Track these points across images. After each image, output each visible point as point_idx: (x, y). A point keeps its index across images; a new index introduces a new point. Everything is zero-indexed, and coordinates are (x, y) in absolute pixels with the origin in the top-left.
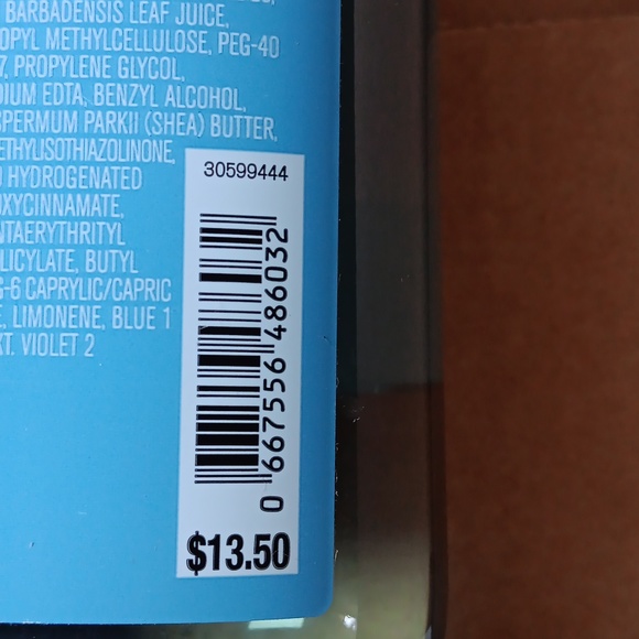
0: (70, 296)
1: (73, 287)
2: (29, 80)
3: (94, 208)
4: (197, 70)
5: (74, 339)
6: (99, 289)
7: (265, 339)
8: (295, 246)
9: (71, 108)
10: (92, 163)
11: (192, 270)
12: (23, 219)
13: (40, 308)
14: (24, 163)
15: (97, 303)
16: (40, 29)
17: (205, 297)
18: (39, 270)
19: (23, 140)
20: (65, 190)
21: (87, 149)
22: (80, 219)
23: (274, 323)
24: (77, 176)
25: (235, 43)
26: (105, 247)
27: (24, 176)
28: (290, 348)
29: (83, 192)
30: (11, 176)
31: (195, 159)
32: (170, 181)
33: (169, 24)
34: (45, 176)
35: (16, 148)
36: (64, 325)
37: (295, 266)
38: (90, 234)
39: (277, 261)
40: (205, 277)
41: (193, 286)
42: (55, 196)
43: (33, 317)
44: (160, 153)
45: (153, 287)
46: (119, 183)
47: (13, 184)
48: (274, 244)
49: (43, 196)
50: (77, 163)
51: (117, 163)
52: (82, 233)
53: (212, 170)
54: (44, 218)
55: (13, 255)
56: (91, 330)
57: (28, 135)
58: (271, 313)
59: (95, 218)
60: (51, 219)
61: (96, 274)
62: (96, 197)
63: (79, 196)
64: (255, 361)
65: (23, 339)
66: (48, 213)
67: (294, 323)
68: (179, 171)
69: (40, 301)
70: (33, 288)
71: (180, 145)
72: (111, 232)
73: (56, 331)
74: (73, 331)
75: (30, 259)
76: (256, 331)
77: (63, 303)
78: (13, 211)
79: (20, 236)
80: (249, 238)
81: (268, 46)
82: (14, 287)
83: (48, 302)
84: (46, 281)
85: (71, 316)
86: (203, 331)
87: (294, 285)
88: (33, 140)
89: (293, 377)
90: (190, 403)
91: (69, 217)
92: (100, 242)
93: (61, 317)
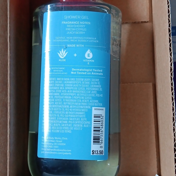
1: (80, 122)
2: (75, 99)
4: (94, 98)
5: (80, 128)
6: (83, 122)
7: (101, 128)
8: (104, 118)
9: (80, 102)
10: (82, 108)
11: (93, 121)
14: (75, 108)
15: (82, 124)
16: (77, 93)
17: (94, 123)
20: (79, 111)
21: (82, 107)
23: (102, 126)
25: (98, 95)
26: (83, 118)
27: (75, 110)
28: (103, 129)
29: (81, 112)
31: (93, 108)
32: (90, 111)
33: (91, 93)
34: (77, 110)
37: (104, 120)
39: (102, 120)
40: (94, 121)
41: (93, 122)
43: (75, 125)
44: (89, 107)
45: (89, 122)
46: (85, 111)
47: (73, 111)
48: (102, 118)
49: (77, 112)
50: (81, 108)
51: (85, 108)
52: (81, 116)
53: (95, 109)
55: (73, 118)
57: (75, 105)
58: (101, 125)
59: (82, 115)
60: (77, 115)
64: (99, 131)
65: (74, 128)
67: (104, 127)
68: (91, 109)
70: (75, 122)
71: (92, 107)
72: (84, 116)
73: (78, 127)
75: (75, 119)
76: (100, 127)
77: (79, 124)
78: (73, 114)
79: (74, 116)
80: (99, 117)
81: (101, 95)
82: (73, 122)
84: (77, 121)
86: (94, 127)
87: (104, 122)
89: (104, 133)
90: (92, 135)
91: (79, 114)
93: (78, 125)
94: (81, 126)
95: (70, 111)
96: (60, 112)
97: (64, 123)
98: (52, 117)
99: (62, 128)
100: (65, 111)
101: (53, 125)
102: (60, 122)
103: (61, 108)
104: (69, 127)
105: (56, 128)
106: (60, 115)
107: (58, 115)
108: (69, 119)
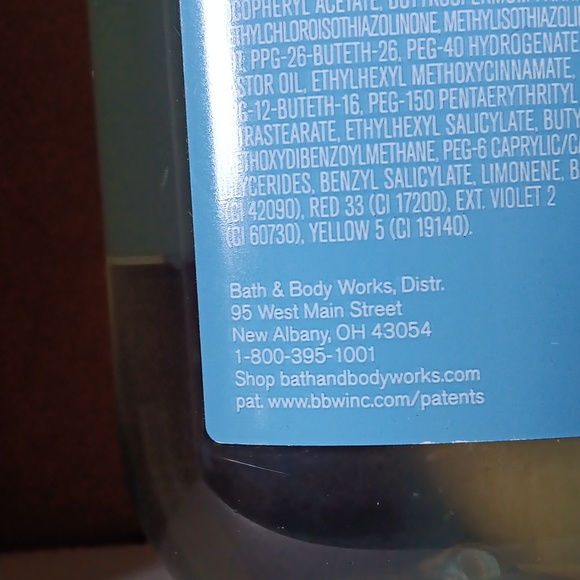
0: (531, 152)
1: (534, 144)
3: (549, 71)
5: (538, 191)
6: (557, 144)
10: (545, 29)
12: (485, 84)
13: (505, 165)
14: (484, 33)
15: (556, 157)
18: (502, 131)
19: (481, 11)
20: (522, 56)
21: (539, 17)
22: (537, 81)
24: (532, 42)
26: (560, 106)
27: (484, 44)
29: (538, 57)
30: (472, 46)
34: (503, 44)
35: (475, 19)
36: (528, 179)
38: (546, 95)
42: (513, 62)
43: (500, 173)
46: (569, 47)
47: (474, 53)
49: (502, 62)
50: (531, 30)
51: (566, 28)
52: (539, 94)
54: (504, 83)
55: (478, 118)
56: (551, 182)
57: (485, 7)
59: (550, 80)
60: (511, 83)
61: (554, 131)
62: (550, 60)
63: (534, 61)
65: (492, 194)
66: (508, 78)
69: (505, 159)
70: (498, 147)
72: (565, 92)
73: (521, 184)
74: (536, 183)
75: (494, 121)
77: (525, 159)
78: (476, 78)
79: (483, 100)
82: (480, 147)
83: (513, 159)
84: (509, 140)
85: (534, 171)
88: (490, 11)
91: (526, 81)
92: (556, 102)
93: (525, 172)
94: (549, 172)
95: (441, 57)
96: (366, 77)
97: (401, 165)
98: (298, 121)
99: (394, 203)
100: (406, 64)
101: (315, 182)
102: (375, 154)
103: (366, 38)
104: (450, 190)
105: (344, 206)
106: (363, 103)
107: (351, 104)
108: (442, 125)
